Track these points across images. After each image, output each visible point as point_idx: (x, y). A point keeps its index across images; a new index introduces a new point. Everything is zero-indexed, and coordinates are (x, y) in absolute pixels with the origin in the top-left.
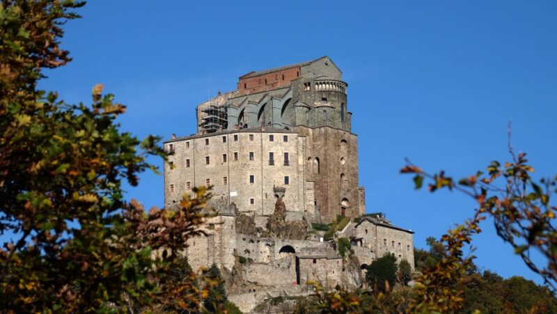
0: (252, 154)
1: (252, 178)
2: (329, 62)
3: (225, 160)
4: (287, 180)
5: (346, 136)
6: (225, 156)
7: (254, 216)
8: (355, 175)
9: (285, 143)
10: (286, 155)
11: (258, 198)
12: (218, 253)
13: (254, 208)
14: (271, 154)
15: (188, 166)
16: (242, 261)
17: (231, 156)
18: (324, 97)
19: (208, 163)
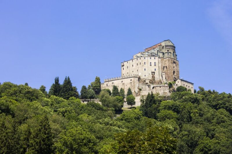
0: (145, 63)
1: (145, 69)
2: (170, 41)
3: (137, 65)
4: (155, 69)
5: (175, 61)
6: (137, 64)
7: (146, 80)
8: (178, 72)
9: (154, 60)
10: (155, 63)
11: (147, 75)
12: (133, 87)
13: (146, 78)
14: (151, 63)
15: (128, 68)
16: (140, 90)
17: (139, 64)
18: (168, 50)
19: (133, 67)
